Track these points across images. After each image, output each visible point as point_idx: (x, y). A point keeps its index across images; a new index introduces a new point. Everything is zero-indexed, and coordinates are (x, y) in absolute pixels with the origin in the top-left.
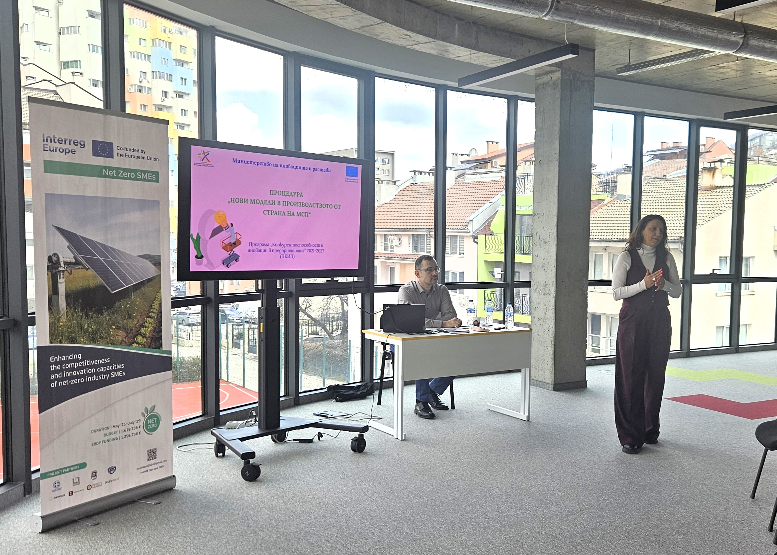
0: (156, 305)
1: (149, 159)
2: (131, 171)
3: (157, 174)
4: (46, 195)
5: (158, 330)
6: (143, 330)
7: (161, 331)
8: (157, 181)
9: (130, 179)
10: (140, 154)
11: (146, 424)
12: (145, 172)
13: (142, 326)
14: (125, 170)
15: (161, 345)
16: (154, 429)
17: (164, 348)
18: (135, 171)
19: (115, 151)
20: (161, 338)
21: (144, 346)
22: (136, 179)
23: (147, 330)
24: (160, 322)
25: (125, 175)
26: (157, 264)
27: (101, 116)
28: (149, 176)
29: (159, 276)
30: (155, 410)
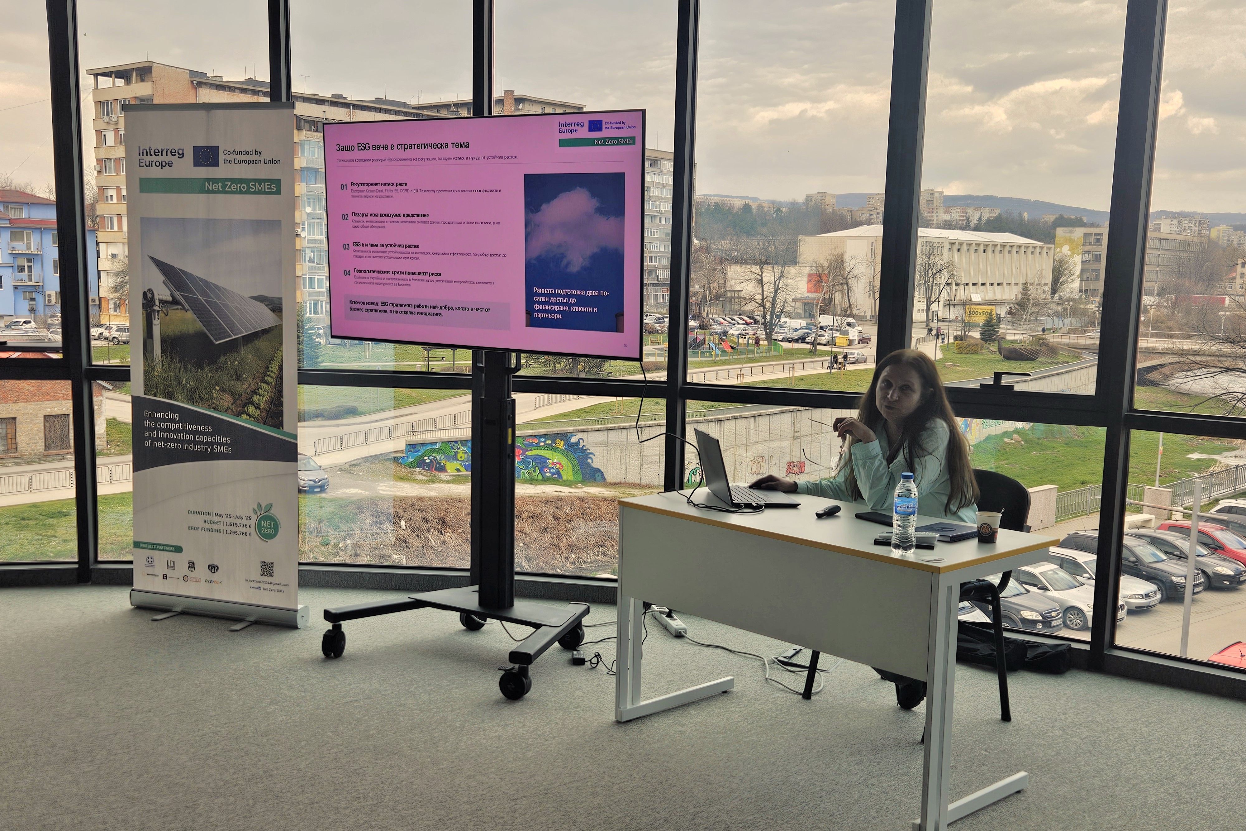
1: (267, 162)
2: (241, 181)
3: (277, 182)
4: (142, 219)
5: (277, 403)
6: (256, 398)
7: (281, 404)
8: (278, 192)
9: (241, 192)
10: (254, 157)
11: (260, 527)
12: (260, 181)
13: (255, 393)
14: (234, 181)
15: (281, 425)
16: (271, 537)
17: (286, 429)
18: (247, 181)
19: (221, 157)
20: (281, 413)
21: (257, 420)
22: (248, 192)
24: (281, 393)
25: (234, 187)
26: (276, 307)
27: (202, 113)
28: (265, 186)
29: (279, 328)
30: (272, 511)
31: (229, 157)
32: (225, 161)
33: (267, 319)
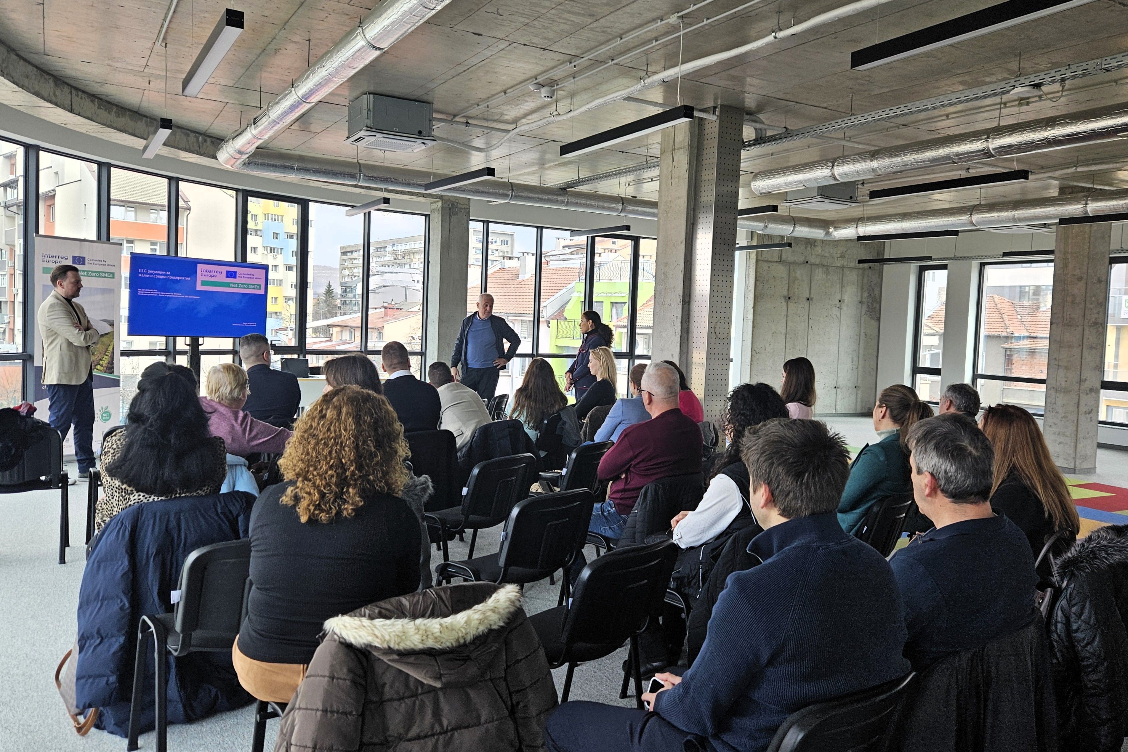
0: (110, 348)
1: (109, 265)
2: (96, 272)
3: (113, 274)
4: (44, 285)
5: (111, 363)
6: (101, 362)
7: (113, 363)
8: (113, 278)
9: (96, 276)
10: (103, 263)
11: (102, 417)
12: (105, 273)
13: (101, 360)
14: (92, 272)
15: (113, 372)
16: (107, 420)
17: (115, 373)
18: (99, 272)
19: (87, 261)
20: (113, 368)
21: (102, 371)
22: (99, 277)
23: (105, 362)
24: (113, 359)
25: (93, 274)
26: (112, 325)
27: (78, 242)
28: (108, 275)
29: (113, 332)
30: (108, 409)
31: (90, 262)
32: (89, 263)
33: (108, 329)
